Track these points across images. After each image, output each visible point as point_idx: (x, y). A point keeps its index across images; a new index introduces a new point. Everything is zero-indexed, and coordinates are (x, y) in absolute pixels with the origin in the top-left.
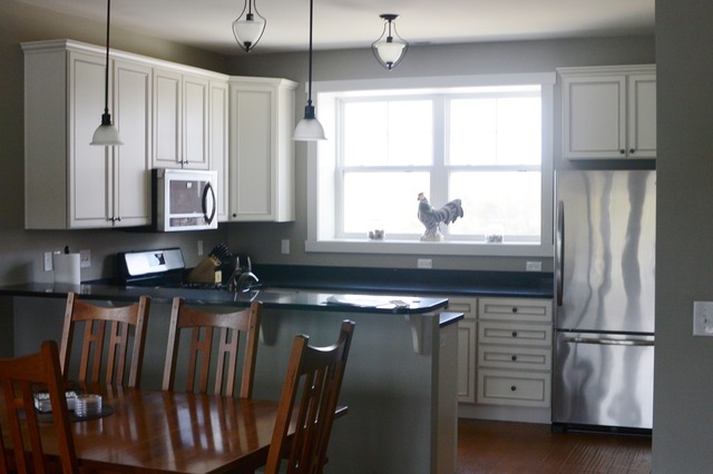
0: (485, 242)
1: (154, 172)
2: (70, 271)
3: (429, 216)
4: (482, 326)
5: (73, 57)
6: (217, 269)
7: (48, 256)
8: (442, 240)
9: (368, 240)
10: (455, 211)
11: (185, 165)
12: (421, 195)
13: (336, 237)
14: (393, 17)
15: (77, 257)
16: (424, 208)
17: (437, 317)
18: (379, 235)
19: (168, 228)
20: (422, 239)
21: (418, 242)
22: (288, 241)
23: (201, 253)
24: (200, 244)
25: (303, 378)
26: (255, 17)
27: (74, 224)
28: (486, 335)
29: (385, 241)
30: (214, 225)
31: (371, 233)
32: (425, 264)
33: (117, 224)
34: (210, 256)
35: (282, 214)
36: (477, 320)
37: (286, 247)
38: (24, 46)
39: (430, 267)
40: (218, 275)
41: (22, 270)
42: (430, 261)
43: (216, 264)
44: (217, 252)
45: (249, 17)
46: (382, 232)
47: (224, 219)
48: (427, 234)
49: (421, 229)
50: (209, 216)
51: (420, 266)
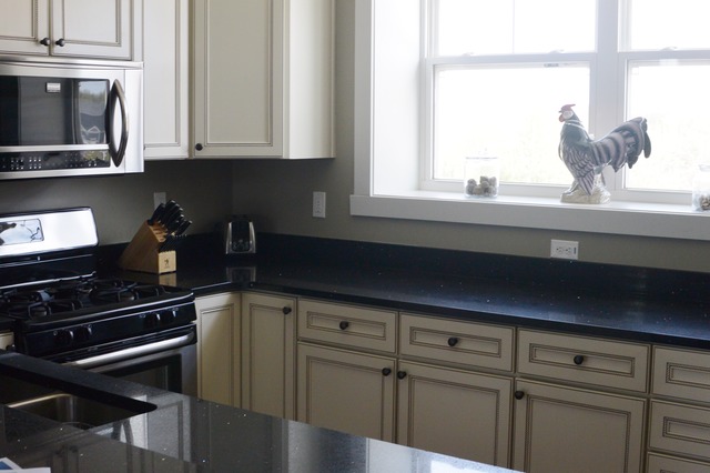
0: (690, 210)
3: (579, 152)
4: (660, 411)
6: (164, 247)
8: (607, 203)
9: (463, 197)
10: (633, 143)
11: (57, 49)
12: (566, 109)
13: (419, 188)
18: (486, 187)
20: (565, 199)
21: (557, 203)
22: (323, 195)
24: (160, 198)
28: (665, 433)
29: (496, 199)
31: (472, 182)
32: (563, 250)
34: (151, 222)
35: (300, 141)
36: (648, 397)
37: (320, 204)
39: (575, 257)
42: (575, 244)
43: (160, 238)
44: (166, 216)
46: (493, 181)
48: (576, 188)
49: (566, 178)
50: (117, 148)
51: (554, 254)
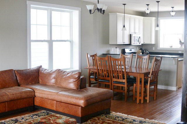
1: (131, 35)
2: (117, 51)
3: (181, 43)
5: (118, 15)
6: (141, 52)
7: (113, 49)
9: (169, 48)
11: (136, 33)
12: (180, 39)
14: (174, 7)
15: (118, 49)
16: (180, 41)
17: (178, 59)
19: (133, 44)
21: (179, 48)
23: (138, 49)
24: (138, 48)
25: (155, 62)
26: (149, 9)
27: (118, 43)
29: (173, 48)
30: (141, 44)
31: (170, 46)
33: (125, 44)
35: (153, 43)
37: (154, 49)
38: (109, 14)
40: (141, 53)
41: (108, 51)
44: (141, 49)
45: (148, 9)
46: (172, 46)
47: (142, 43)
49: (180, 46)
50: (140, 42)
